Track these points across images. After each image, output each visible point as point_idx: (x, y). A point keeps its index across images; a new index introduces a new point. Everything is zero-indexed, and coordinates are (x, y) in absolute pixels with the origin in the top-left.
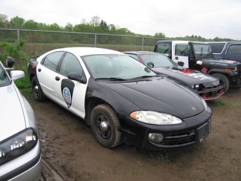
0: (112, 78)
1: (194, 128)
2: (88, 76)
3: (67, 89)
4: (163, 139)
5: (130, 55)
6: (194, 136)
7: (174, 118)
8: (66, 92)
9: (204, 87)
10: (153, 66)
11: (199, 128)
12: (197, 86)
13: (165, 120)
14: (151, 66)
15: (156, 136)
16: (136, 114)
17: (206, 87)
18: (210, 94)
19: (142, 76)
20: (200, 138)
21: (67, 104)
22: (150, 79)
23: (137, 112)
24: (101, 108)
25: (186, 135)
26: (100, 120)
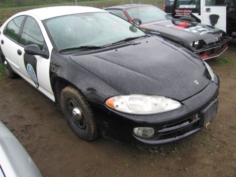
0: (82, 47)
1: (199, 111)
2: (50, 47)
3: (31, 65)
4: (155, 134)
5: (111, 11)
6: (198, 121)
7: (170, 101)
8: (30, 69)
9: (206, 44)
10: (140, 23)
11: (205, 111)
12: (196, 43)
13: (156, 105)
14: (138, 23)
15: (144, 131)
16: (114, 100)
17: (207, 43)
18: (212, 52)
19: (124, 39)
20: (206, 123)
21: (35, 83)
22: (136, 41)
23: (116, 98)
24: (69, 92)
25: (187, 123)
26: (73, 106)
